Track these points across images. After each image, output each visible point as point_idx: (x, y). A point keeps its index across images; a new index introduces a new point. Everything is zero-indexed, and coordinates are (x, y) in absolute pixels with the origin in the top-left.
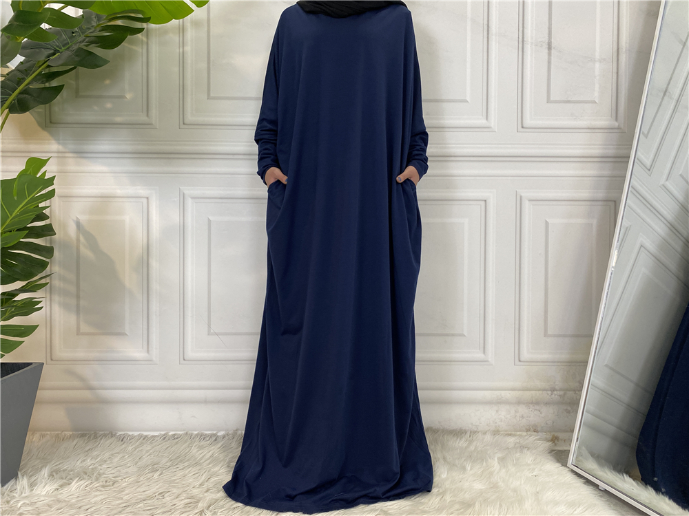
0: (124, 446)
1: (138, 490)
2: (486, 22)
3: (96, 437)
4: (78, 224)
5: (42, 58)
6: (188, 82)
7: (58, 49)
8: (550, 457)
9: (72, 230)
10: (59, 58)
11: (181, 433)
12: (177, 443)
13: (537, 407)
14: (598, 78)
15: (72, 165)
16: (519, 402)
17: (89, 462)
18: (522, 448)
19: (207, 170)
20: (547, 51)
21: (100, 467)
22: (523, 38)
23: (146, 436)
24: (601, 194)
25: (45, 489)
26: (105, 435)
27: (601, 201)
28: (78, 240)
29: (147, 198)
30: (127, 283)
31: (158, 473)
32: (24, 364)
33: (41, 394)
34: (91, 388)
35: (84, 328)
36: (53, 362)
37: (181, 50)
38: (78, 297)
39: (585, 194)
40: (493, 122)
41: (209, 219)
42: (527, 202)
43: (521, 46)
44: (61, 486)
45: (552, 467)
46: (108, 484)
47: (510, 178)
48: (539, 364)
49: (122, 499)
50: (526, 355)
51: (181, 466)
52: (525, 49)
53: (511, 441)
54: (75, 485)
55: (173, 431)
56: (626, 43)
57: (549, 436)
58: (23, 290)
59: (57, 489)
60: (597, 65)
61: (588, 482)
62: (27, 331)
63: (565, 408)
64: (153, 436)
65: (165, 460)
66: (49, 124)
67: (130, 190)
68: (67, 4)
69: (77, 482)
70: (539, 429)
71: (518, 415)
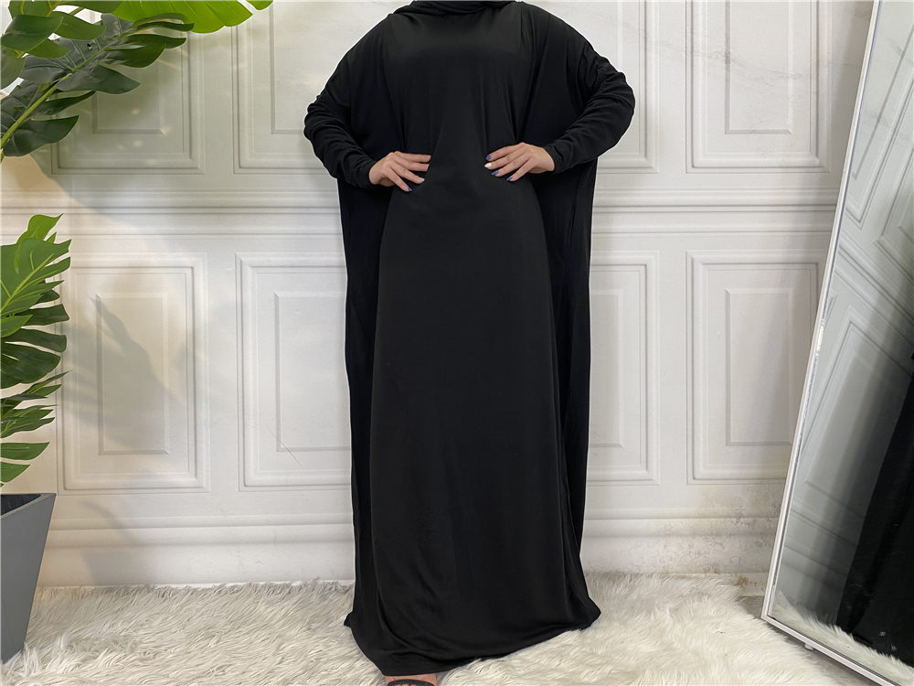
0: (165, 604)
1: (189, 663)
2: (642, 27)
3: (127, 592)
4: (99, 304)
5: (49, 81)
6: (245, 112)
7: (69, 67)
8: (738, 607)
9: (90, 313)
10: (71, 80)
11: (242, 584)
12: (237, 598)
13: (718, 540)
14: (791, 100)
15: (89, 224)
16: (694, 534)
17: (119, 627)
18: (701, 594)
19: (272, 229)
20: (724, 65)
21: (135, 634)
22: (692, 47)
23: (195, 590)
24: (798, 255)
25: (62, 665)
26: (139, 590)
27: (799, 263)
28: (99, 326)
29: (192, 268)
30: (166, 385)
31: (215, 640)
32: (29, 495)
33: (53, 535)
34: (119, 527)
35: (109, 445)
36: (67, 492)
37: (235, 67)
38: (100, 403)
39: (777, 254)
40: (654, 160)
41: (276, 295)
42: (701, 266)
43: (689, 58)
44: (84, 661)
45: (743, 619)
46: (147, 656)
47: (677, 234)
48: (719, 482)
49: (167, 676)
50: (701, 471)
51: (244, 629)
52: (695, 64)
53: (685, 586)
54: (102, 659)
55: (231, 582)
56: (828, 53)
57: (735, 579)
58: (27, 396)
59: (79, 665)
60: (791, 83)
61: (791, 639)
62: (33, 450)
63: (756, 540)
64: (203, 590)
65: (222, 622)
66: (57, 170)
67: (170, 258)
68: (82, 6)
69: (105, 655)
70: (721, 569)
71: (692, 550)
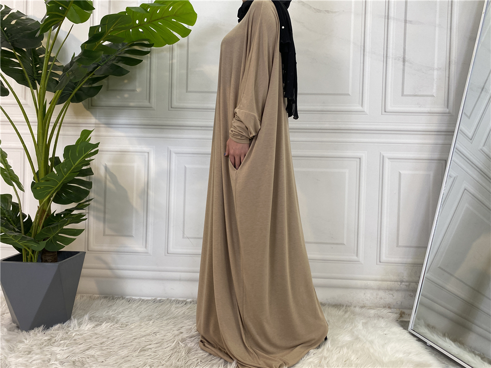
0: (130, 305)
1: (141, 330)
3: (113, 299)
4: (106, 168)
6: (175, 82)
9: (102, 172)
10: (101, 69)
11: (164, 299)
12: (162, 305)
13: (391, 292)
14: (436, 80)
15: (104, 131)
16: (379, 289)
17: (111, 313)
18: (379, 317)
19: (185, 136)
20: (402, 63)
21: (117, 316)
22: (387, 54)
23: (143, 300)
24: (436, 156)
25: (87, 327)
26: (119, 298)
27: (435, 159)
28: (106, 178)
29: (148, 153)
30: (134, 204)
31: (152, 321)
33: (84, 271)
34: (110, 269)
35: (108, 232)
36: (89, 252)
37: (171, 62)
38: (105, 213)
39: (425, 155)
40: (366, 108)
41: (185, 167)
42: (387, 160)
43: (385, 59)
44: (96, 325)
46: (123, 326)
47: (376, 144)
49: (132, 334)
50: (384, 258)
51: (165, 318)
52: (388, 62)
53: (372, 312)
54: (104, 325)
55: (159, 297)
56: (455, 58)
57: (398, 311)
59: (94, 327)
60: (435, 72)
62: (78, 232)
63: (410, 294)
64: (147, 300)
65: (155, 314)
66: (91, 107)
67: (138, 148)
70: (392, 306)
71: (378, 297)
